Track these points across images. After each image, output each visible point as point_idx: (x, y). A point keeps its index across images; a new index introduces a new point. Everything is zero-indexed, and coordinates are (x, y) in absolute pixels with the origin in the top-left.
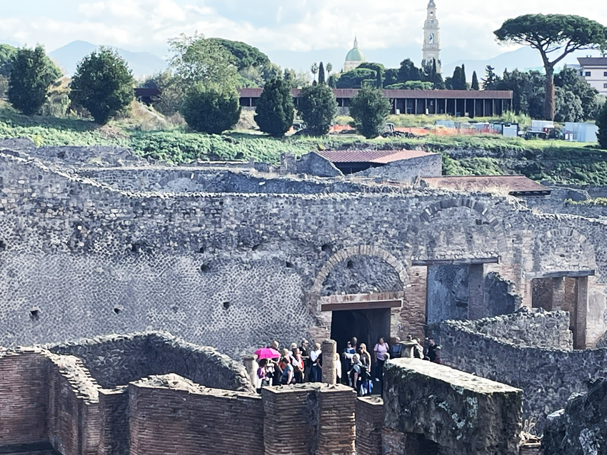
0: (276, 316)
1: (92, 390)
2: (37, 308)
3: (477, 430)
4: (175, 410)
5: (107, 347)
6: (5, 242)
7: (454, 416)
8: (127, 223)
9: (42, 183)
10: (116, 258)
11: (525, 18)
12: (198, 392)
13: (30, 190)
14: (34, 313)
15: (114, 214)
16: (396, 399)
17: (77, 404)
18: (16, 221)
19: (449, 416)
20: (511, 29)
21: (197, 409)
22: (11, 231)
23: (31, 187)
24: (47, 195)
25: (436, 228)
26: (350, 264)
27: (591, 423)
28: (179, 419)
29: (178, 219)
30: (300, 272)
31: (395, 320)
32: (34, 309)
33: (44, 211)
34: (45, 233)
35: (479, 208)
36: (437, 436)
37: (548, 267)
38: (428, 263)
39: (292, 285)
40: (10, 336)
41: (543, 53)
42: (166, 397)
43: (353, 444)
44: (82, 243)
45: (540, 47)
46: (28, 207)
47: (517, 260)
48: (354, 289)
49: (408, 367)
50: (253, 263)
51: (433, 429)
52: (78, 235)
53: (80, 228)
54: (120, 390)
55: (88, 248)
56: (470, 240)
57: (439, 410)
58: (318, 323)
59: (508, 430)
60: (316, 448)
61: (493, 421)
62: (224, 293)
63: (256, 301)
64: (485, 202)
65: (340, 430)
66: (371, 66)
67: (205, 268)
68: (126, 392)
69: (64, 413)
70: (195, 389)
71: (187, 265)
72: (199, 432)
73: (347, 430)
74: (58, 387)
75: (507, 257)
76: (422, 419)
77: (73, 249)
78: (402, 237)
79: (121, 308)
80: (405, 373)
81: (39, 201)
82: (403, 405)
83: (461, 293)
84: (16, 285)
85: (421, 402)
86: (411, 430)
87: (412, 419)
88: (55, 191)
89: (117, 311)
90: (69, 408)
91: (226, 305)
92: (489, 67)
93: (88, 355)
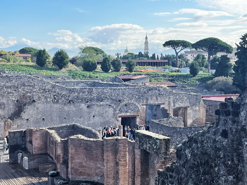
0: (107, 119)
1: (59, 139)
2: (44, 118)
3: (159, 149)
4: (80, 144)
5: (62, 128)
6: (36, 100)
7: (153, 145)
8: (68, 95)
9: (45, 85)
10: (65, 104)
11: (170, 41)
12: (86, 139)
13: (42, 87)
14: (43, 119)
15: (64, 93)
16: (138, 141)
17: (55, 143)
18: (38, 95)
19: (152, 145)
20: (167, 44)
21: (87, 144)
22: (37, 97)
23: (42, 86)
24: (47, 88)
25: (148, 96)
26: (126, 105)
27: (189, 147)
28: (82, 147)
29: (81, 94)
30: (113, 107)
31: (138, 120)
32: (43, 118)
33: (46, 92)
34: (46, 98)
35: (159, 90)
36: (149, 150)
37: (177, 106)
38: (146, 105)
39: (111, 111)
40: (37, 125)
41: (175, 50)
42: (78, 141)
43: (127, 152)
44: (56, 101)
45: (174, 49)
46: (42, 91)
47: (169, 104)
48: (127, 112)
49: (141, 132)
50: (101, 105)
51: (148, 148)
52: (55, 98)
53: (55, 96)
54: (66, 139)
55: (57, 102)
56: (157, 99)
57: (149, 143)
58: (118, 121)
59: (167, 148)
60: (117, 153)
61: (163, 146)
62: (93, 113)
63: (101, 115)
64: (161, 89)
65: (123, 149)
66: (131, 54)
67: (88, 107)
68: (68, 140)
69: (51, 145)
70: (86, 138)
71: (83, 106)
72: (87, 150)
73: (125, 149)
74: (50, 139)
75: (167, 103)
76: (145, 146)
77: (54, 102)
78: (139, 98)
79: (66, 117)
80: (141, 134)
81: (44, 90)
82: (140, 142)
83: (155, 113)
84: (39, 112)
85: (145, 141)
86: (142, 149)
87: (142, 146)
88: (49, 87)
89: (65, 118)
90: (53, 144)
91: (94, 116)
92: (161, 54)
93: (57, 130)
